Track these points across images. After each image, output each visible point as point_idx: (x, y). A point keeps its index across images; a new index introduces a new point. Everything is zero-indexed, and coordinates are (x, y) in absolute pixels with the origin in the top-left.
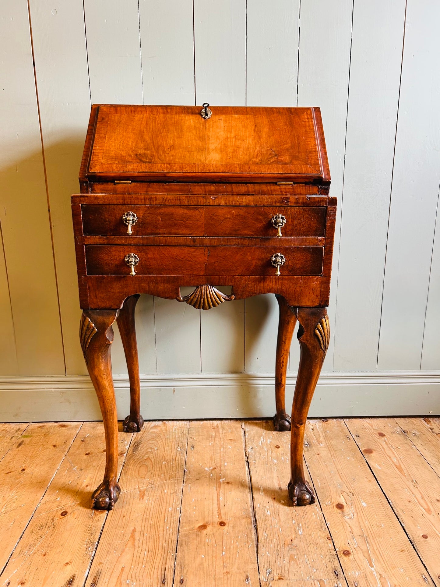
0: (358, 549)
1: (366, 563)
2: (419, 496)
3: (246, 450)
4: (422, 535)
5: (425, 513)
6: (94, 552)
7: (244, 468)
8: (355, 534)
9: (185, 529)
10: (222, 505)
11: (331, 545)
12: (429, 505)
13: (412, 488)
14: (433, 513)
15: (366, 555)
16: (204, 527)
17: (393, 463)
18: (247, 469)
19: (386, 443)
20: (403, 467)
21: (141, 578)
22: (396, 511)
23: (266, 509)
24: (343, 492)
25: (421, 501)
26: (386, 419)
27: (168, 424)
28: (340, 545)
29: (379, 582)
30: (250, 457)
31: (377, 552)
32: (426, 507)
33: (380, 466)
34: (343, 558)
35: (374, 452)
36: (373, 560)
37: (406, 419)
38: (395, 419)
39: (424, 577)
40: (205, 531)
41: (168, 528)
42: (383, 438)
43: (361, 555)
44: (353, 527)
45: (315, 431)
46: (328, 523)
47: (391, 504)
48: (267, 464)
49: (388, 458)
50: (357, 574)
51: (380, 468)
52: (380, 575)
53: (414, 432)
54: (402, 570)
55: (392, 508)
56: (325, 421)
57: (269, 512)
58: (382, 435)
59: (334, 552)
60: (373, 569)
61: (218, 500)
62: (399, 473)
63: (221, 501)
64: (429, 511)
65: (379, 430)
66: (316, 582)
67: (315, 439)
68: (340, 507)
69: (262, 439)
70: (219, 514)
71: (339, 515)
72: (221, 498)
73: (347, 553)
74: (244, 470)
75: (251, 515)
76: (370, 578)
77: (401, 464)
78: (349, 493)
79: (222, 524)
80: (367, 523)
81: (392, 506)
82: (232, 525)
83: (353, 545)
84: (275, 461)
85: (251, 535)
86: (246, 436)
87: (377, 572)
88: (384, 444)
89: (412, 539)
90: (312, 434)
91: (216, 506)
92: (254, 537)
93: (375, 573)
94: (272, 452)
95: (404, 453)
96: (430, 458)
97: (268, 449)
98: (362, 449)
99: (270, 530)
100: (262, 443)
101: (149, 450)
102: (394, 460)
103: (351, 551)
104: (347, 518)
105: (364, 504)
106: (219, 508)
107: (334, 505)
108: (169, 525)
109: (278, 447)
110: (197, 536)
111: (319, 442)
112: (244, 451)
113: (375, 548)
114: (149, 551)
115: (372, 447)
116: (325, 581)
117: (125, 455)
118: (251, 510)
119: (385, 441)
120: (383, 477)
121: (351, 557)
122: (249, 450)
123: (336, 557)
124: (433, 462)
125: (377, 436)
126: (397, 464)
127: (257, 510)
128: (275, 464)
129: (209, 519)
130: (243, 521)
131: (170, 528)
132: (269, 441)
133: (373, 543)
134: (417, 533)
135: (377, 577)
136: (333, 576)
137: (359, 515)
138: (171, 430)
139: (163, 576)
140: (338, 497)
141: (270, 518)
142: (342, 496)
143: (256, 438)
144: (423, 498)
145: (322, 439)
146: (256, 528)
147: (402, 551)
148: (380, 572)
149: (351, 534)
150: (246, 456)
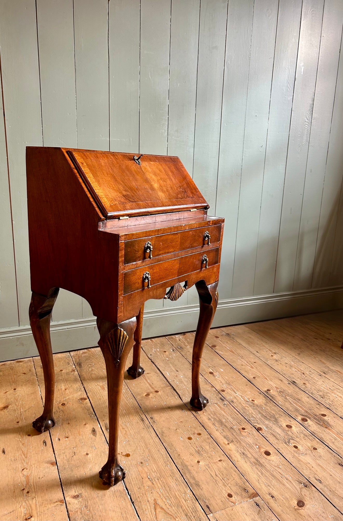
0: (227, 388)
1: (233, 393)
2: (246, 362)
3: (147, 356)
4: (253, 377)
5: (251, 369)
6: (96, 417)
7: (152, 365)
8: (223, 383)
9: (138, 398)
10: (151, 384)
11: (214, 389)
12: (252, 365)
13: (241, 359)
14: (254, 368)
15: (232, 390)
16: (148, 395)
17: (228, 350)
18: (154, 365)
19: (221, 341)
20: (233, 351)
21: (130, 421)
22: (237, 370)
23: (175, 381)
24: (209, 367)
25: (248, 364)
26: (216, 329)
27: (91, 350)
28: (218, 388)
29: (241, 398)
30: (152, 359)
31: (236, 388)
32: (250, 366)
33: (222, 352)
34: (222, 393)
35: (217, 346)
36: (236, 391)
37: (226, 327)
38: (221, 328)
39: (259, 393)
40: (150, 396)
41: (129, 399)
42: (218, 339)
43: (230, 390)
44: (221, 380)
45: (181, 341)
46: (209, 381)
47: (234, 367)
48: (164, 361)
49: (225, 348)
50: (231, 397)
51: (223, 353)
52: (241, 396)
53: (232, 333)
54: (249, 392)
55: (235, 369)
56: (184, 335)
57: (177, 382)
58: (217, 337)
59: (217, 392)
60: (237, 394)
61: (148, 382)
62: (233, 354)
63: (149, 382)
64: (252, 367)
65: (214, 335)
66: (214, 404)
67: (183, 344)
68: (211, 373)
69: (154, 349)
70: (153, 388)
71: (212, 377)
72: (148, 381)
73: (223, 391)
74: (153, 366)
75: (169, 385)
76: (237, 398)
77: (232, 349)
78: (213, 367)
79: (157, 392)
80: (226, 377)
81: (235, 368)
82: (162, 391)
83: (224, 387)
84: (167, 359)
85: (174, 393)
86: (144, 349)
87: (239, 395)
88: (220, 341)
89: (249, 380)
90: (180, 342)
91: (148, 385)
92: (176, 394)
93: (238, 395)
94: (163, 355)
95: (231, 344)
96: (244, 344)
97: (160, 354)
98: (210, 346)
99: (182, 389)
100: (155, 351)
101: (89, 366)
102: (228, 348)
103: (224, 389)
104: (216, 377)
105: (222, 370)
106: (151, 386)
107: (208, 373)
108: (129, 397)
109: (165, 352)
110: (147, 399)
111: (186, 346)
112: (147, 357)
113: (235, 387)
114: (126, 410)
115: (215, 344)
116: (218, 403)
117: (76, 371)
118: (167, 383)
119: (220, 340)
120: (226, 357)
121: (226, 392)
122: (150, 356)
123: (219, 393)
124: (247, 346)
125: (215, 339)
126: (230, 350)
127: (171, 383)
128: (168, 360)
129: (148, 391)
130: (167, 388)
131: (130, 399)
132: (158, 350)
133: (233, 385)
134: (251, 377)
135: (240, 397)
136: (221, 401)
137: (221, 375)
138: (96, 353)
139: (141, 418)
140: (208, 370)
141: (179, 385)
142: (210, 369)
143: (150, 349)
144: (247, 363)
145: (186, 344)
146: (175, 390)
147: (247, 385)
148: (241, 395)
149: (221, 384)
150: (150, 359)
